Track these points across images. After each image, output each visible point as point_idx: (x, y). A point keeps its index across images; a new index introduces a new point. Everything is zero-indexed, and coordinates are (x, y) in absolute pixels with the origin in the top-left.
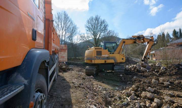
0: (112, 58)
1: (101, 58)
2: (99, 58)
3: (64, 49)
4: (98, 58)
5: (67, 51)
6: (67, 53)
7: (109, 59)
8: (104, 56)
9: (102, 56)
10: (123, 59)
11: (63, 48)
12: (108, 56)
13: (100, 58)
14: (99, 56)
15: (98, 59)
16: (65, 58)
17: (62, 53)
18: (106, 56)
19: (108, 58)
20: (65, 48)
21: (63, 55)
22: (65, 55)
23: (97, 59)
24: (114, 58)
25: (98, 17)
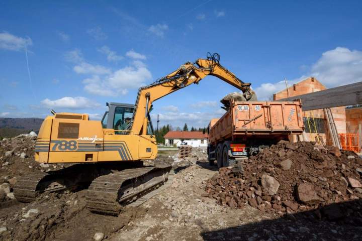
0: (113, 147)
1: (74, 145)
2: (68, 147)
4: (63, 147)
7: (104, 150)
8: (86, 139)
9: (80, 138)
10: (149, 150)
12: (101, 139)
13: (72, 147)
14: (68, 140)
15: (63, 150)
18: (94, 140)
19: (100, 147)
23: (57, 149)
24: (120, 148)
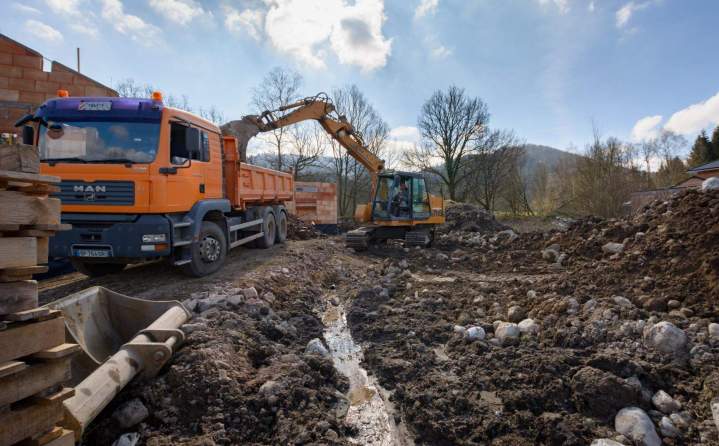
3: (328, 194)
5: (336, 198)
6: (336, 203)
11: (327, 191)
16: (332, 213)
17: (324, 202)
20: (331, 191)
21: (327, 208)
22: (332, 208)
25: (457, 93)
